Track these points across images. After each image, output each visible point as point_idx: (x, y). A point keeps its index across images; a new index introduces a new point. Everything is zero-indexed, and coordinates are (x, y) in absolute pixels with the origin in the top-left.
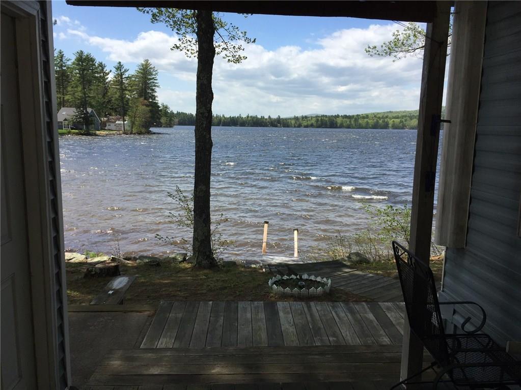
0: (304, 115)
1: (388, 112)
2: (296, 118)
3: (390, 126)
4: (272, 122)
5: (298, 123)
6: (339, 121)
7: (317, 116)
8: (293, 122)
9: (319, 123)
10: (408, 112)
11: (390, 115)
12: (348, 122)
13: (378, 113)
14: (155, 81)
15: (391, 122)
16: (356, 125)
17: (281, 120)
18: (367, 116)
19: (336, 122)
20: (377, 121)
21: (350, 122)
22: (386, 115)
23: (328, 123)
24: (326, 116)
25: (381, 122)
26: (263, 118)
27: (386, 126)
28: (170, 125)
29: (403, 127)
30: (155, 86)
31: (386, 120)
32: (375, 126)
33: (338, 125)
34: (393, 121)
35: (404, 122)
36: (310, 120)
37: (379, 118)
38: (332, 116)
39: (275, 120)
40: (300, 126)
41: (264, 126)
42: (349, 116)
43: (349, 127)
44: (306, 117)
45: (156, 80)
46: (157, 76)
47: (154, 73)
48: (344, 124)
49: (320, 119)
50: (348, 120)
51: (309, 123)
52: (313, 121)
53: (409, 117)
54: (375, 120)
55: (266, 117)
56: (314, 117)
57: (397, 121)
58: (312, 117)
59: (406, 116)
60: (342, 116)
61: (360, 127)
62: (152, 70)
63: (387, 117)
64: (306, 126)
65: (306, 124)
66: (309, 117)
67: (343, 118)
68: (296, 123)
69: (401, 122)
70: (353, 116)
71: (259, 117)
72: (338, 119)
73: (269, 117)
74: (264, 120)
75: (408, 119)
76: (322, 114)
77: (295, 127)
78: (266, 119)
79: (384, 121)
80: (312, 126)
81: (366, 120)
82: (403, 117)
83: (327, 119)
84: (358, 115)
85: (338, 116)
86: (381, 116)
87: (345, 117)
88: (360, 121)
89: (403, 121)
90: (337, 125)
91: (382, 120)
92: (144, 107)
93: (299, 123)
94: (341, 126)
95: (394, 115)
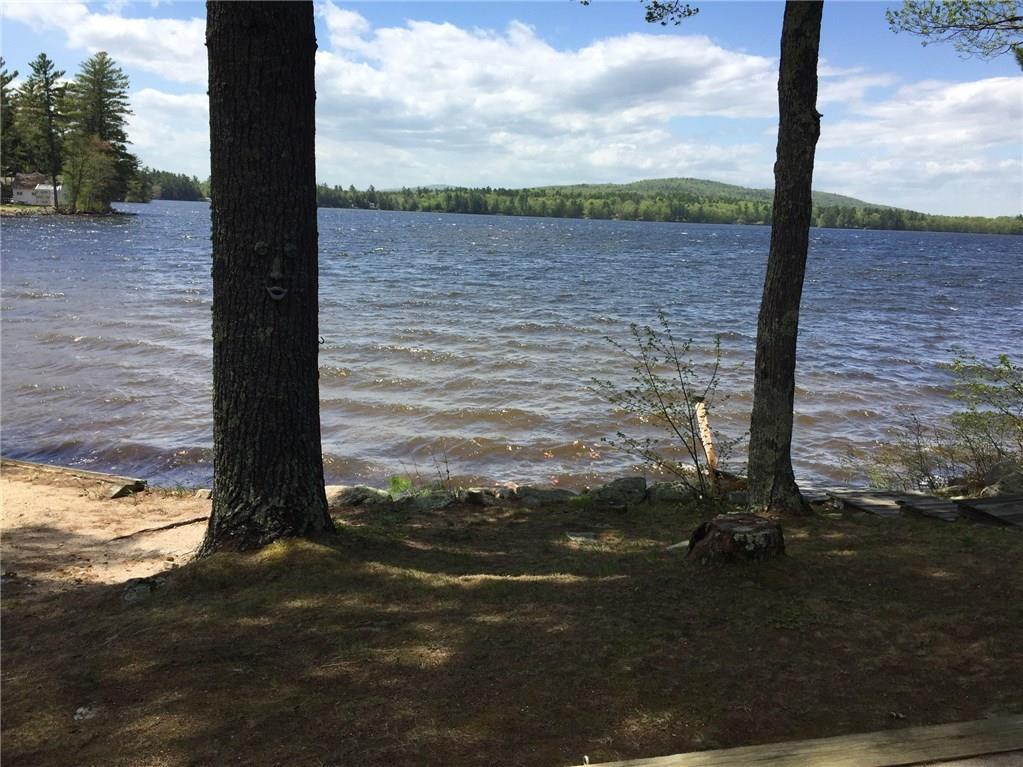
0: (422, 186)
1: (579, 186)
2: (407, 193)
3: (586, 212)
4: (357, 197)
5: (411, 201)
6: (491, 200)
7: (447, 190)
8: (401, 200)
9: (453, 203)
10: (616, 186)
11: (585, 192)
12: (508, 203)
13: (562, 188)
14: (122, 100)
15: (587, 204)
16: (522, 209)
17: (377, 196)
18: (541, 193)
19: (486, 202)
20: (562, 202)
21: (512, 202)
22: (576, 192)
23: (470, 204)
24: (466, 189)
25: (568, 203)
26: (338, 189)
27: (578, 213)
28: (143, 197)
29: (609, 216)
30: (122, 111)
31: (578, 200)
32: (559, 213)
33: (489, 208)
34: (592, 203)
35: (612, 206)
36: (433, 197)
37: (566, 196)
38: (477, 190)
39: (364, 195)
40: (414, 208)
41: (341, 207)
42: (510, 190)
43: (509, 212)
44: (426, 191)
45: (126, 97)
46: (126, 89)
47: (119, 82)
48: (501, 207)
49: (453, 194)
50: (508, 199)
51: (433, 202)
52: (441, 199)
53: (619, 196)
54: (558, 201)
55: (346, 188)
56: (441, 192)
57: (598, 203)
58: (437, 190)
59: (613, 194)
60: (495, 190)
61: (530, 213)
62: (114, 76)
63: (579, 195)
64: (428, 209)
65: (426, 204)
66: (432, 191)
67: (499, 195)
68: (406, 201)
69: (606, 205)
70: (517, 191)
71: (331, 186)
72: (488, 195)
73: (352, 188)
74: (342, 194)
75: (618, 199)
76: (458, 186)
77: (404, 209)
78: (346, 192)
79: (574, 203)
80: (438, 208)
81: (541, 199)
82: (608, 195)
83: (466, 195)
84: (525, 190)
85: (488, 190)
86: (568, 192)
87: (502, 192)
88: (531, 201)
89: (608, 205)
90: (486, 209)
91: (570, 200)
92: (103, 156)
93: (413, 201)
94: (495, 211)
95: (594, 192)
